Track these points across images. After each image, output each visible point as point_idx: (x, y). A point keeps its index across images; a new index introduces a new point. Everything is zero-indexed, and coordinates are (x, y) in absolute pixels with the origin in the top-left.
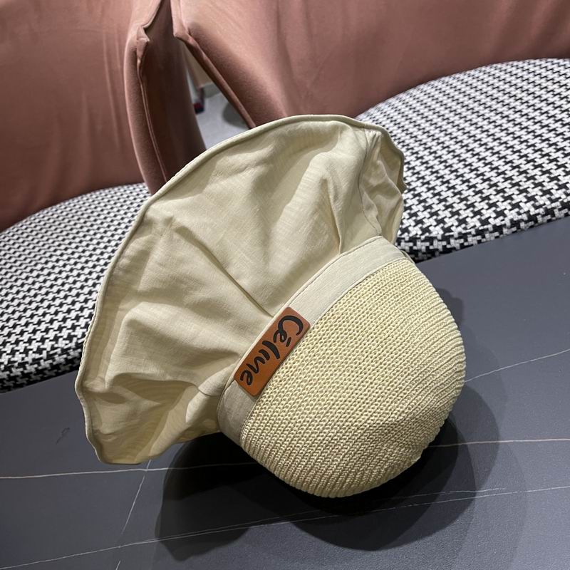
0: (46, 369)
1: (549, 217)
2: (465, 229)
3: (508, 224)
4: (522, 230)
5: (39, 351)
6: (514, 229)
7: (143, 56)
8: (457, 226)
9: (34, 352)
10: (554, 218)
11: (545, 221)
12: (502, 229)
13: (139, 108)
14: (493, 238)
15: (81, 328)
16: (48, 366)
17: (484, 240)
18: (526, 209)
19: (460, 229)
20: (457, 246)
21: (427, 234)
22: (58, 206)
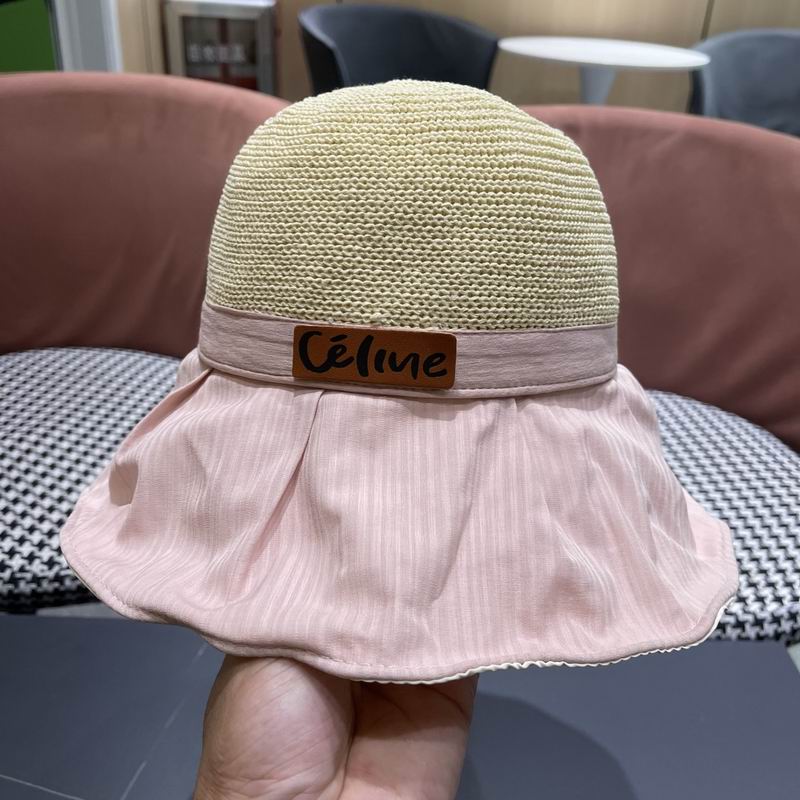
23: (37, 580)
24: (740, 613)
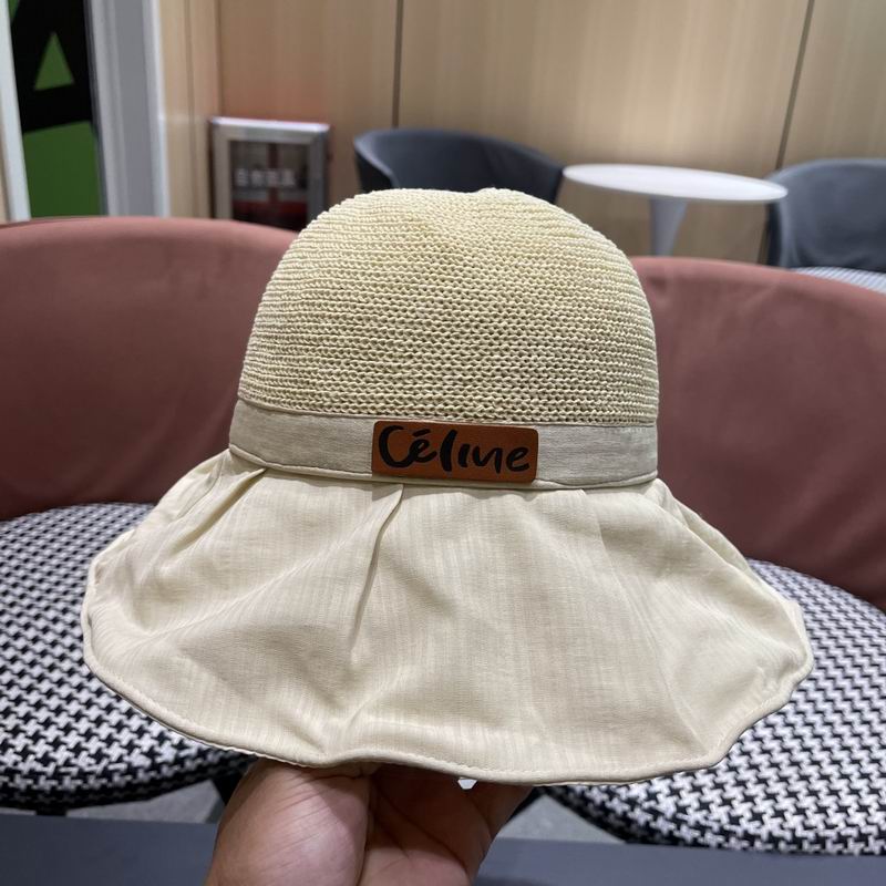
1: (817, 847)
2: (706, 818)
4: (779, 852)
5: (45, 760)
9: (36, 760)
10: (823, 851)
21: (652, 803)
23: (83, 775)
24: (862, 824)
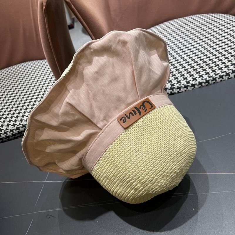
0: (3, 138)
3: (198, 84)
6: (200, 86)
7: (46, 5)
8: (177, 84)
11: (212, 83)
12: (195, 86)
13: (44, 28)
14: (191, 89)
15: (19, 121)
16: (4, 137)
17: (187, 90)
18: (205, 78)
19: (178, 85)
20: (176, 92)
22: (10, 68)
